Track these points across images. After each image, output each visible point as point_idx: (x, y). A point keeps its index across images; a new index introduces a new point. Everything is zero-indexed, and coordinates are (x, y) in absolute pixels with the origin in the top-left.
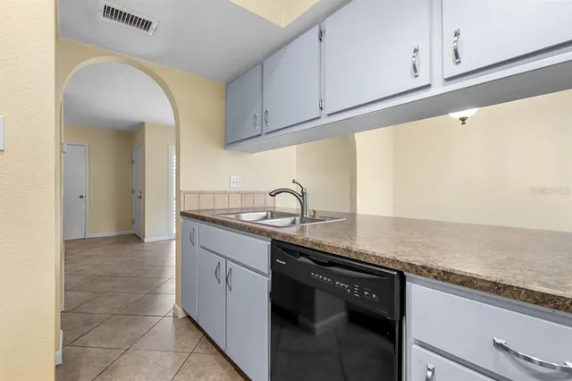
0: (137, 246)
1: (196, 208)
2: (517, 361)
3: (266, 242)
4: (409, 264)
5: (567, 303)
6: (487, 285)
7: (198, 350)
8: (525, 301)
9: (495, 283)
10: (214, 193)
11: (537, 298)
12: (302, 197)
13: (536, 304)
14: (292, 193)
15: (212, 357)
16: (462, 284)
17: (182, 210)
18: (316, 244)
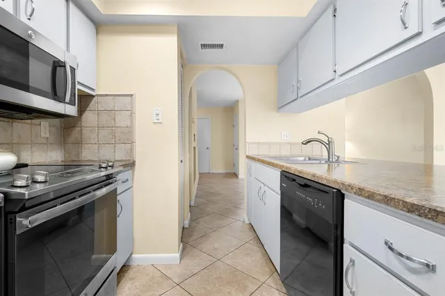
0: (234, 180)
1: (256, 153)
2: (400, 259)
3: (276, 172)
4: (342, 184)
5: (426, 211)
6: (381, 198)
7: (251, 242)
8: (402, 210)
9: (386, 196)
10: (268, 144)
11: (409, 207)
12: (329, 145)
13: (408, 212)
14: (321, 142)
15: (258, 249)
16: (368, 197)
17: (247, 154)
18: (300, 172)
